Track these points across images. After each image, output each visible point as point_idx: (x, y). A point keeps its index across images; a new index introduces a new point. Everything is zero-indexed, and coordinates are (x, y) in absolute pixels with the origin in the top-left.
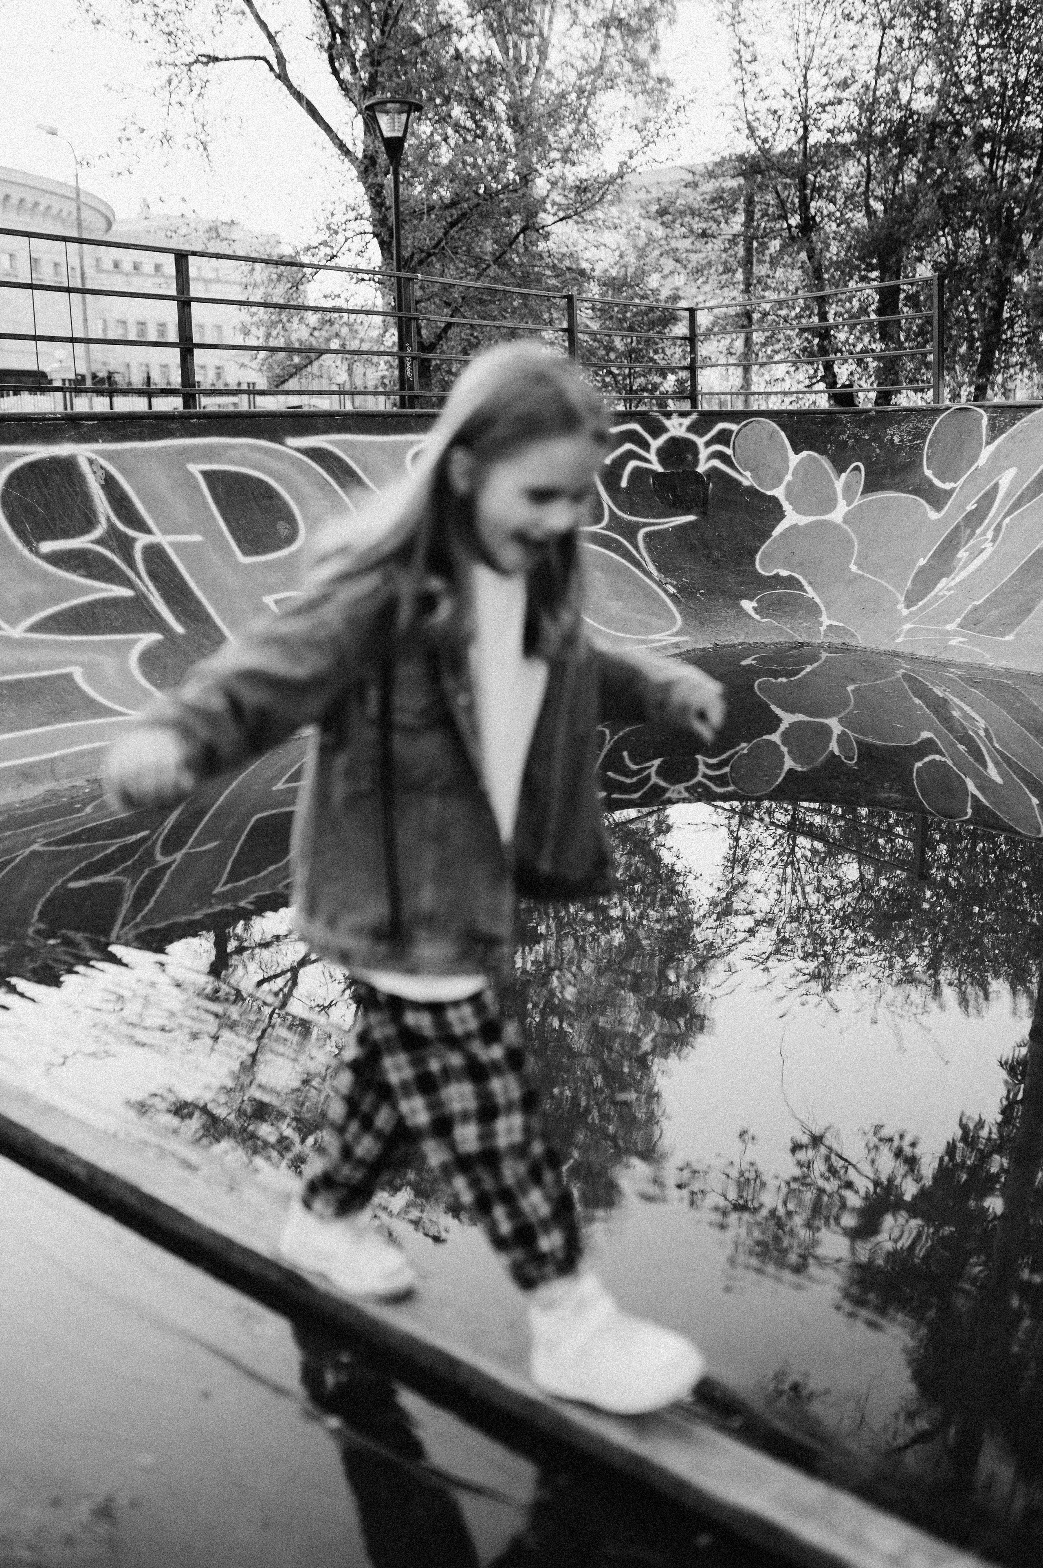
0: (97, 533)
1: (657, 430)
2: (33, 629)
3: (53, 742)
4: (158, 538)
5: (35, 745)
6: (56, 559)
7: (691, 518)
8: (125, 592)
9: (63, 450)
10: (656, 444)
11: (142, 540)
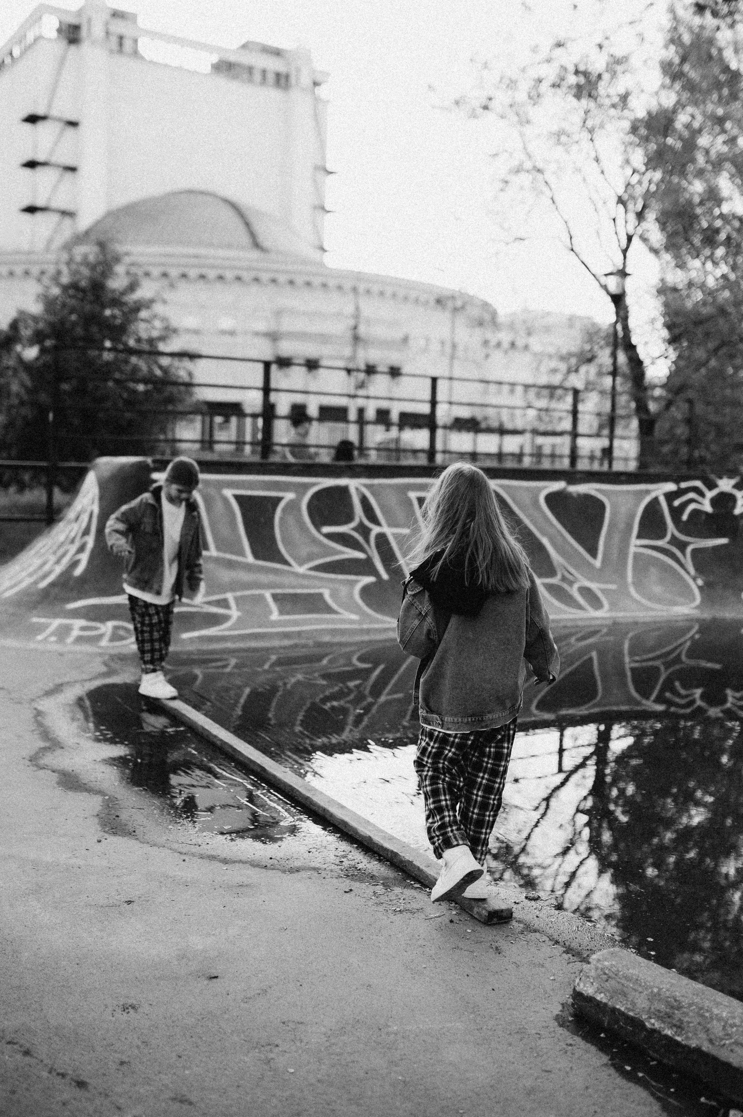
0: (353, 525)
1: (711, 486)
2: (311, 569)
3: (305, 622)
4: (386, 529)
5: (296, 623)
6: (330, 536)
7: (724, 541)
8: (361, 555)
9: (342, 482)
10: (710, 494)
11: (376, 530)
